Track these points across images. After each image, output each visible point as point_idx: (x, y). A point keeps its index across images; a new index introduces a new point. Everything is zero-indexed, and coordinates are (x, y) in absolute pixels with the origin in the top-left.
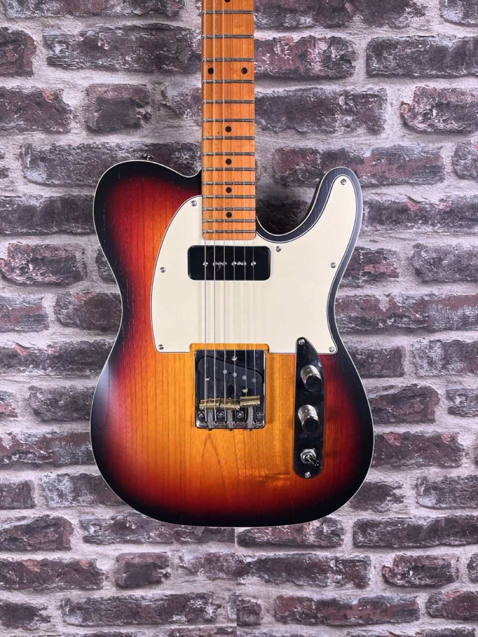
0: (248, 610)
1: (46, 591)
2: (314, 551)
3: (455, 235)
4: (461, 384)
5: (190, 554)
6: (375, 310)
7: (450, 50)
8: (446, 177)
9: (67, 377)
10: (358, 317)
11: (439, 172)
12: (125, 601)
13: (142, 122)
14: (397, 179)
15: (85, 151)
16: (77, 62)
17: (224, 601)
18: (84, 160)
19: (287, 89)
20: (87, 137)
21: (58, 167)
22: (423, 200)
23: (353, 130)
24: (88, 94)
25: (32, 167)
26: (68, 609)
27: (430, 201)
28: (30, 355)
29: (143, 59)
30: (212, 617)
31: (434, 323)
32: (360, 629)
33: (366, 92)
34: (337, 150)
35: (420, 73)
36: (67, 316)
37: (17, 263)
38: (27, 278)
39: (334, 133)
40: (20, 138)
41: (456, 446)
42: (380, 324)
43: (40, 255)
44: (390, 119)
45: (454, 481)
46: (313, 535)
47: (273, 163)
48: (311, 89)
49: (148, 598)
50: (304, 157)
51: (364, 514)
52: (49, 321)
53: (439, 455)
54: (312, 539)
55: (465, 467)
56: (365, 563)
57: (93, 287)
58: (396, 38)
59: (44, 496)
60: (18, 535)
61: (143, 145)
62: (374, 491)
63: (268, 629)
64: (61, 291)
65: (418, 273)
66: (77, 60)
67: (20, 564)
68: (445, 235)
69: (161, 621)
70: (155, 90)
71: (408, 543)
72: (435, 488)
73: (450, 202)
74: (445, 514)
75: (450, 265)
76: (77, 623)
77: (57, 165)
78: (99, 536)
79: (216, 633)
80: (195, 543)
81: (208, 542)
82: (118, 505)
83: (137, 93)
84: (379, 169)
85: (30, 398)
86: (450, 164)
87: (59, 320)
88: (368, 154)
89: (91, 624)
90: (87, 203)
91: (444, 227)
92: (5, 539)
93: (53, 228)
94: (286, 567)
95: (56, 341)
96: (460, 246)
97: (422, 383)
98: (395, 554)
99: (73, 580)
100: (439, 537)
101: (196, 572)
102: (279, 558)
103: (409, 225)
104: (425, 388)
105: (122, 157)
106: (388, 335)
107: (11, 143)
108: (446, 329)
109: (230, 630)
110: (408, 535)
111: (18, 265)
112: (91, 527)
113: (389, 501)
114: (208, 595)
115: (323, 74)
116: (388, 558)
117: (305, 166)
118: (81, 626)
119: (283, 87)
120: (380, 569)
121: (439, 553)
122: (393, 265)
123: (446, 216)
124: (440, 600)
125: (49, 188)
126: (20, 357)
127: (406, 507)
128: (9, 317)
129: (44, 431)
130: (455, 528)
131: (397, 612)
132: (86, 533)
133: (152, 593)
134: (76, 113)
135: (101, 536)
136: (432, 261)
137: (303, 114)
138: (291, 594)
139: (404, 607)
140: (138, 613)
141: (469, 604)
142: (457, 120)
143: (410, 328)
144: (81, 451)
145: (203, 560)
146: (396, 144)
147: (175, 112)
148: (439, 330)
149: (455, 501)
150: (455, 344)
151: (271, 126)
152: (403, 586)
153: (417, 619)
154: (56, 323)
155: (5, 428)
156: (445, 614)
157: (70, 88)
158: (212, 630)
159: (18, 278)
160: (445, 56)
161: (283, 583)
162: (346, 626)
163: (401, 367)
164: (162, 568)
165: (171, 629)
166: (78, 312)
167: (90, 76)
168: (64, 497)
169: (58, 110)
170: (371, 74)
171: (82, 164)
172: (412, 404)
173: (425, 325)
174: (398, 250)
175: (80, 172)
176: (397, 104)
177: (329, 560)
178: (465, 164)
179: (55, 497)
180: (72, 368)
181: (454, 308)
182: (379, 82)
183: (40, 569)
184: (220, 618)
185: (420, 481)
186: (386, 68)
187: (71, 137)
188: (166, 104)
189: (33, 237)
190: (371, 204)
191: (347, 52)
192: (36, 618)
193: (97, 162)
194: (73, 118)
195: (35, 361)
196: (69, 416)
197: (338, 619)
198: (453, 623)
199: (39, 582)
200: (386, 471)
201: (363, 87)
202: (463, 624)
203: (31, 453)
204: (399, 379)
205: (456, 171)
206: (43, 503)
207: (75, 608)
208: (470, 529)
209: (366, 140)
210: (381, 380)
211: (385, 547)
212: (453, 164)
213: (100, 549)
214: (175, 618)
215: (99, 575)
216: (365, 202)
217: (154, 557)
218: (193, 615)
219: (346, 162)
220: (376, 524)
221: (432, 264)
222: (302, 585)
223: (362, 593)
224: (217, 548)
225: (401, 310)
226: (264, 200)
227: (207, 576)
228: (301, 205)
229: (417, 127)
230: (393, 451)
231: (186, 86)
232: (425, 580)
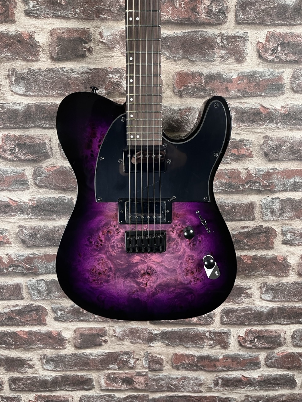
0: (155, 361)
1: (31, 350)
2: (196, 327)
3: (291, 130)
4: (291, 225)
5: (120, 328)
6: (238, 178)
7: (291, 7)
8: (286, 91)
9: (42, 220)
10: (226, 183)
11: (281, 88)
12: (80, 356)
13: (87, 53)
14: (254, 93)
15: (50, 73)
16: (44, 14)
17: (141, 356)
18: (49, 79)
19: (183, 31)
20: (51, 64)
21: (33, 84)
22: (271, 107)
23: (226, 60)
24: (51, 35)
25: (16, 84)
26: (45, 360)
27: (275, 108)
28: (18, 205)
29: (87, 10)
30: (133, 366)
31: (275, 187)
32: (224, 373)
33: (235, 34)
34: (215, 74)
35: (270, 22)
36: (41, 181)
37: (8, 147)
38: (15, 157)
39: (213, 62)
40: (8, 65)
41: (286, 264)
42: (241, 187)
43: (23, 142)
44: (250, 53)
45: (284, 285)
47: (173, 82)
48: (199, 31)
49: (94, 354)
50: (193, 78)
51: (228, 305)
52: (30, 184)
53: (276, 269)
54: (195, 320)
55: (291, 277)
56: (228, 334)
57: (57, 163)
59: (29, 293)
60: (13, 316)
61: (88, 69)
62: (234, 291)
63: (167, 373)
64: (36, 165)
65: (266, 155)
66: (44, 12)
67: (15, 333)
68: (284, 130)
69: (102, 368)
70: (95, 32)
71: (254, 322)
72: (272, 289)
73: (288, 108)
74: (278, 305)
75: (286, 149)
76: (50, 369)
77: (32, 83)
78: (63, 317)
79: (136, 376)
80: (123, 322)
83: (84, 34)
84: (242, 86)
85: (19, 233)
86: (289, 83)
87: (36, 184)
88: (235, 76)
89: (59, 370)
90: (51, 107)
91: (283, 125)
92: (6, 318)
93: (30, 124)
94: (179, 337)
95: (34, 197)
96: (294, 137)
97: (266, 225)
98: (246, 329)
99: (48, 343)
100: (274, 318)
101: (124, 339)
102: (175, 331)
103: (261, 123)
104: (268, 228)
105: (74, 77)
106: (246, 194)
107: (2, 68)
108: (282, 191)
109: (144, 373)
110: (254, 317)
111: (8, 148)
112: (58, 311)
113: (243, 297)
114: (131, 352)
115: (207, 22)
116: (242, 331)
117: (194, 84)
118: (53, 371)
119: (180, 30)
120: (236, 338)
121: (273, 328)
122: (250, 149)
123: (285, 117)
124: (274, 357)
125: (27, 98)
126: (11, 207)
127: (254, 300)
128: (4, 181)
129: (28, 253)
130: (284, 313)
131: (247, 363)
132: (56, 315)
133: (96, 351)
134: (44, 47)
135: (65, 317)
136: (275, 147)
137: (194, 48)
138: (182, 352)
139: (251, 361)
140: (88, 363)
141: (292, 360)
142: (294, 53)
143: (260, 190)
144: (51, 266)
145: (128, 332)
146: (253, 69)
147: (109, 47)
148: (279, 191)
149: (284, 297)
150: (288, 200)
151: (172, 56)
152: (250, 348)
153: (259, 368)
154: (34, 185)
155: (4, 251)
156: (277, 365)
157: (39, 31)
158: (133, 373)
159: (9, 157)
160: (287, 10)
161: (177, 346)
162: (215, 371)
163: (253, 214)
164: (103, 337)
165: (108, 373)
166: (48, 179)
167: (53, 22)
168: (41, 294)
169: (32, 46)
170: (238, 22)
171: (48, 82)
172: (260, 237)
173: (270, 188)
174: (253, 140)
175: (47, 87)
176: (255, 43)
177: (205, 332)
178: (299, 83)
179: (35, 294)
180: (45, 214)
181: (289, 177)
182: (244, 28)
183: (28, 336)
184: (138, 366)
185: (263, 285)
186: (248, 18)
187: (41, 64)
188: (103, 41)
189: (18, 130)
190: (236, 109)
191: (223, 7)
192: (25, 366)
193: (58, 80)
194: (42, 51)
195: (21, 209)
196: (43, 244)
197: (210, 367)
198: (281, 371)
199: (27, 344)
200: (242, 279)
201: (233, 31)
202: (288, 371)
203: (20, 266)
204: (252, 222)
205: (292, 88)
206: (28, 297)
207: (49, 360)
208: (294, 314)
209: (234, 67)
210: (240, 222)
211: (240, 324)
212: (291, 83)
213: (64, 325)
214: (111, 366)
215: (64, 340)
216: (233, 108)
217: (98, 330)
218: (121, 365)
219: (221, 82)
220: (235, 311)
221: (274, 149)
222: (189, 347)
223: (225, 352)
224: (136, 325)
225: (254, 179)
226: (167, 106)
227: (130, 342)
228: (191, 110)
229: (268, 58)
230: (246, 266)
231: (116, 29)
232: (265, 344)
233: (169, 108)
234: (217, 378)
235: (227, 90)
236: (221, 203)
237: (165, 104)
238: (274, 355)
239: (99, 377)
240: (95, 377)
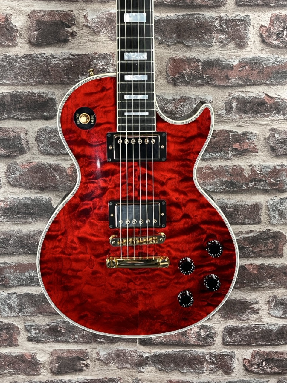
2: (194, 348)
5: (104, 351)
6: (241, 176)
9: (15, 223)
10: (227, 181)
13: (70, 38)
14: (257, 81)
15: (28, 59)
18: (27, 66)
20: (29, 49)
21: (8, 71)
22: (277, 96)
23: (225, 45)
24: (30, 18)
27: (281, 97)
31: (284, 185)
33: (235, 17)
34: (214, 60)
35: (275, 4)
36: (15, 179)
39: (211, 47)
42: (244, 186)
44: (252, 37)
46: (194, 337)
47: (166, 68)
48: (195, 14)
49: (74, 381)
50: (189, 64)
51: (231, 322)
52: (2, 183)
53: (286, 280)
54: (193, 340)
56: (231, 357)
57: (34, 158)
61: (71, 54)
62: (238, 306)
64: (10, 161)
65: (273, 149)
70: (79, 15)
71: (262, 342)
72: (282, 304)
77: (8, 70)
78: (38, 337)
80: (108, 343)
81: (117, 342)
82: (52, 315)
83: (66, 17)
84: (244, 74)
87: (9, 183)
88: (236, 63)
90: (29, 97)
93: (4, 115)
94: (174, 360)
95: (7, 197)
97: (274, 229)
98: (252, 350)
99: (20, 368)
100: (285, 338)
101: (109, 363)
102: (169, 354)
103: (266, 114)
104: (276, 232)
105: (55, 64)
106: (250, 194)
110: (262, 336)
112: (32, 330)
113: (249, 313)
114: (117, 379)
115: (203, 4)
116: (247, 353)
117: (190, 71)
119: (174, 13)
120: (241, 361)
121: (284, 350)
122: (254, 143)
125: (2, 86)
127: (261, 317)
132: (29, 335)
133: (77, 378)
134: (21, 31)
135: (40, 337)
136: (283, 140)
137: (189, 33)
138: (178, 379)
143: (266, 189)
144: (25, 277)
145: (114, 355)
146: (257, 55)
147: (95, 31)
151: (165, 41)
152: (258, 373)
154: (7, 184)
157: (17, 13)
161: (171, 371)
163: (259, 217)
164: (84, 360)
166: (23, 177)
167: (32, 4)
168: (13, 310)
169: (8, 30)
170: (238, 4)
171: (26, 69)
172: (267, 243)
173: (277, 187)
174: (258, 133)
175: (24, 75)
176: (257, 27)
177: (205, 355)
179: (6, 309)
180: (19, 217)
182: (245, 11)
185: (271, 298)
187: (18, 49)
188: (87, 25)
190: (238, 99)
193: (37, 67)
194: (19, 35)
196: (16, 251)
200: (247, 292)
201: (233, 14)
204: (257, 225)
209: (235, 52)
210: (244, 226)
211: (245, 345)
213: (39, 346)
215: (38, 365)
216: (233, 98)
217: (78, 352)
219: (220, 68)
220: (239, 329)
221: (283, 143)
222: (186, 373)
223: (228, 378)
224: (124, 346)
225: (259, 176)
226: (160, 95)
227: (117, 366)
228: (187, 99)
229: (272, 43)
230: (252, 277)
231: (102, 11)
232: (275, 369)
233: (161, 98)
235: (227, 77)
236: (221, 204)
237: (158, 94)
238: (286, 381)
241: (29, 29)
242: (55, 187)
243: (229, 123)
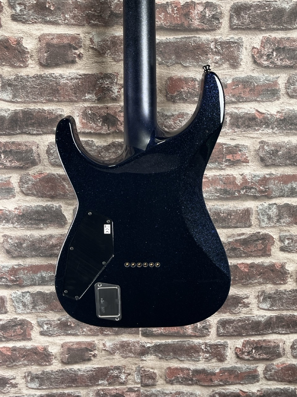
0: (148, 376)
1: (14, 367)
2: (191, 339)
3: (287, 135)
4: (289, 232)
5: (110, 342)
6: (233, 184)
7: (287, 11)
8: (281, 97)
9: (28, 229)
10: (221, 189)
11: (277, 93)
12: (68, 372)
13: (77, 59)
14: (249, 98)
15: (39, 79)
16: (32, 18)
17: (132, 371)
18: (38, 85)
20: (40, 70)
21: (20, 90)
22: (266, 112)
23: (220, 65)
24: (40, 41)
25: (2, 90)
26: (29, 378)
27: (270, 113)
28: (3, 214)
29: (77, 16)
30: (124, 381)
31: (272, 192)
32: (221, 388)
33: (229, 40)
35: (266, 27)
36: (27, 189)
41: (284, 271)
42: (236, 193)
43: (9, 149)
44: (245, 58)
45: (282, 292)
46: (191, 329)
47: (166, 87)
48: (192, 37)
49: (83, 370)
50: (187, 83)
51: (224, 315)
52: (15, 192)
53: (273, 277)
54: (190, 331)
55: (289, 284)
56: (224, 346)
57: (44, 169)
58: (250, 3)
59: (13, 306)
61: (78, 74)
62: (231, 301)
63: (161, 388)
64: (23, 172)
65: (262, 160)
66: (32, 17)
68: (280, 135)
69: (91, 384)
70: (86, 38)
71: (252, 332)
72: (270, 298)
73: (284, 113)
74: (276, 313)
75: (283, 155)
76: (35, 387)
77: (20, 89)
78: (50, 331)
79: (127, 391)
80: (114, 335)
81: (122, 334)
82: (62, 312)
83: (74, 40)
84: (237, 91)
85: (4, 242)
86: (284, 88)
87: (22, 192)
88: (230, 82)
89: (45, 387)
90: (39, 114)
91: (279, 130)
93: (17, 130)
94: (173, 349)
95: (20, 205)
96: (290, 142)
97: (263, 231)
98: (243, 340)
99: (33, 359)
100: (272, 328)
101: (114, 353)
102: (168, 344)
103: (257, 128)
104: (265, 235)
105: (63, 83)
106: (241, 201)
108: (279, 196)
109: (136, 389)
110: (252, 327)
113: (240, 307)
114: (122, 367)
115: (200, 27)
116: (239, 343)
117: (187, 89)
118: (38, 389)
119: (173, 36)
120: (233, 350)
121: (272, 338)
122: (245, 155)
123: (281, 122)
124: (273, 369)
125: (14, 104)
129: (13, 264)
130: (282, 322)
131: (244, 376)
132: (42, 329)
133: (85, 367)
134: (32, 53)
135: (51, 331)
136: (271, 152)
137: (187, 54)
138: (176, 366)
139: (249, 373)
140: (76, 379)
141: (292, 372)
142: (290, 58)
143: (256, 196)
144: (38, 277)
145: (119, 345)
146: (249, 75)
147: (100, 53)
148: (276, 197)
149: (282, 305)
150: (286, 206)
151: (165, 62)
152: (248, 360)
153: (258, 381)
154: (20, 193)
156: (276, 378)
157: (27, 36)
158: (124, 389)
160: (283, 15)
161: (171, 359)
162: (212, 386)
163: (250, 221)
164: (92, 351)
165: (98, 389)
166: (35, 186)
167: (41, 28)
168: (26, 307)
169: (19, 52)
170: (232, 28)
171: (37, 88)
172: (256, 245)
173: (266, 194)
174: (249, 145)
175: (35, 93)
176: (249, 48)
177: (201, 345)
178: (294, 88)
179: (20, 307)
180: (31, 223)
181: (286, 183)
182: (238, 34)
183: (11, 353)
184: (130, 382)
185: (260, 293)
186: (243, 23)
187: (29, 70)
188: (93, 47)
189: (4, 136)
190: (231, 115)
191: (217, 12)
192: (8, 385)
193: (46, 86)
194: (30, 57)
195: (7, 218)
196: (29, 254)
197: (206, 382)
198: (282, 384)
199: (10, 362)
200: (239, 288)
201: (227, 36)
202: (288, 385)
203: (4, 278)
204: (248, 229)
205: (288, 93)
206: (13, 310)
207: (34, 378)
208: (293, 323)
209: (229, 72)
210: (236, 229)
211: (237, 335)
212: (286, 88)
213: (51, 339)
214: (100, 382)
215: (50, 356)
216: (227, 113)
217: (86, 344)
218: (112, 380)
220: (232, 322)
221: (272, 154)
222: (183, 360)
223: (222, 365)
224: (128, 338)
225: (250, 184)
226: (160, 111)
227: (121, 356)
228: (184, 115)
229: (263, 63)
230: (243, 275)
231: (107, 35)
232: (263, 355)
233: (161, 113)
234: (214, 393)
236: (216, 209)
237: (158, 110)
238: (273, 366)
239: (88, 394)
240: (84, 395)
241: (39, 51)
242: (64, 195)
243: (223, 137)
